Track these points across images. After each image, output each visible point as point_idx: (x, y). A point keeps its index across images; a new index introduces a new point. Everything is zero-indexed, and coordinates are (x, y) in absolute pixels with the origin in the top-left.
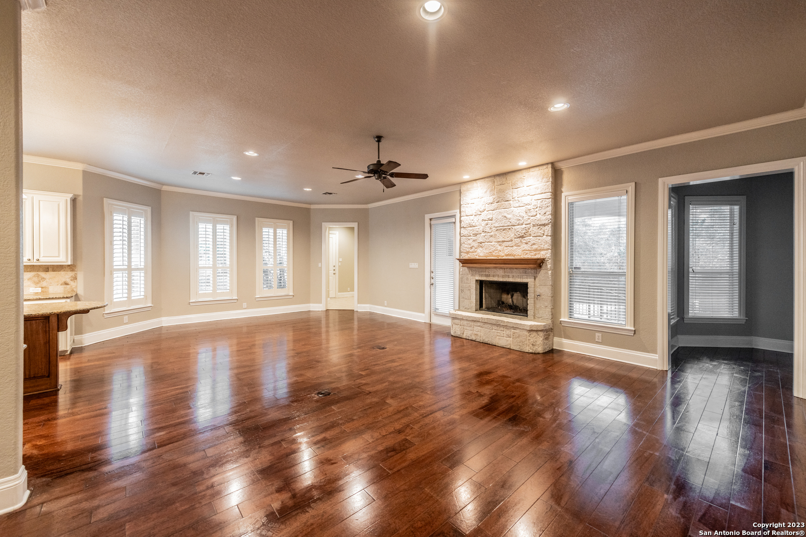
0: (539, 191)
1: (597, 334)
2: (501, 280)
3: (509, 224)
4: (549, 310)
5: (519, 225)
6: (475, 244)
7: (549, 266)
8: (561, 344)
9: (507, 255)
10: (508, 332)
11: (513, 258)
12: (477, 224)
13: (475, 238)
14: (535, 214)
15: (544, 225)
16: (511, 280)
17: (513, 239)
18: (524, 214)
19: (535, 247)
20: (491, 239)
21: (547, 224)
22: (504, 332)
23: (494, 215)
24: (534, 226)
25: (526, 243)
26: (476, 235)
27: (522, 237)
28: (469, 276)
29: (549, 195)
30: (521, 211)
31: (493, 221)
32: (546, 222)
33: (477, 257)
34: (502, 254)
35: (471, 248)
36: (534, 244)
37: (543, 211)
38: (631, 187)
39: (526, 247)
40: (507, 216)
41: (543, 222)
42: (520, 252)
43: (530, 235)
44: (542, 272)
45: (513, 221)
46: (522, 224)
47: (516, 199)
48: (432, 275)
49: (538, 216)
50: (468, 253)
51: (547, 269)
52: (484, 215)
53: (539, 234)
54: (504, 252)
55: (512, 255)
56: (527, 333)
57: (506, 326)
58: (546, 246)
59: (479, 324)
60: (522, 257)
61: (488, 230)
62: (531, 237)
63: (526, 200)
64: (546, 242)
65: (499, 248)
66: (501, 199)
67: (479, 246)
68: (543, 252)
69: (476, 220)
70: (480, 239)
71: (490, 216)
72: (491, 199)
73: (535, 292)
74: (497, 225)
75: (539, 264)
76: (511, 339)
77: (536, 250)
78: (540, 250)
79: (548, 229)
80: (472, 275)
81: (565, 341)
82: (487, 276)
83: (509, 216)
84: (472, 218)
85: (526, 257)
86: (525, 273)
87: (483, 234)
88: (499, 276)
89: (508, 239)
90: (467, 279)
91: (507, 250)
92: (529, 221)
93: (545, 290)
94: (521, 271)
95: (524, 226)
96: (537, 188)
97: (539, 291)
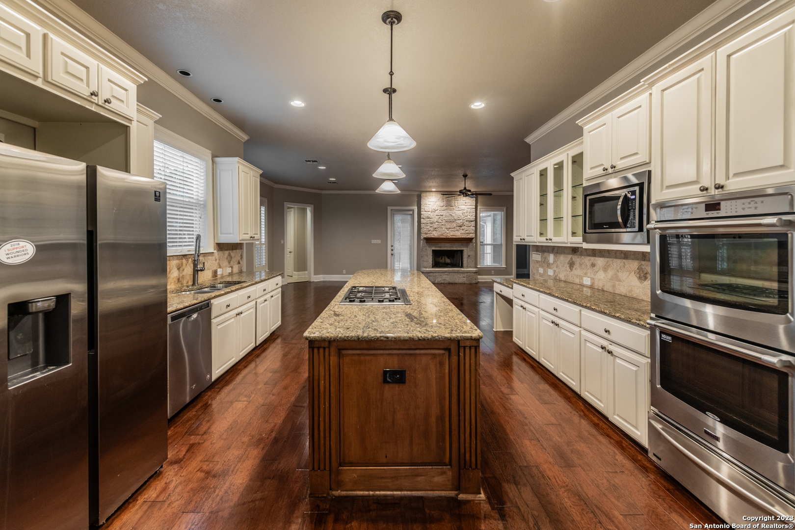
0: (469, 204)
1: (493, 271)
3: (453, 219)
4: (474, 262)
5: (459, 220)
6: (432, 229)
7: (473, 241)
8: (479, 279)
9: (452, 236)
10: (464, 275)
12: (433, 217)
13: (431, 225)
14: (467, 215)
15: (472, 221)
16: (455, 249)
17: (456, 227)
18: (461, 215)
19: (467, 232)
20: (442, 226)
22: (461, 276)
23: (444, 213)
24: (467, 221)
25: (463, 230)
26: (432, 223)
27: (461, 226)
28: (428, 248)
29: (474, 207)
30: (460, 213)
31: (443, 217)
32: (473, 220)
33: (433, 237)
34: (448, 235)
35: (429, 231)
36: (467, 230)
37: (471, 214)
38: (505, 209)
39: (463, 232)
41: (471, 220)
42: (459, 234)
43: (464, 226)
44: (471, 244)
45: (456, 218)
47: (457, 206)
48: (393, 248)
49: (469, 216)
50: (426, 234)
51: (473, 243)
52: (437, 213)
53: (469, 225)
54: (451, 234)
55: (455, 236)
57: (463, 272)
58: (473, 232)
59: (446, 274)
60: (460, 237)
61: (440, 221)
63: (463, 207)
64: (473, 230)
65: (447, 232)
66: (449, 205)
67: (434, 230)
68: (471, 235)
69: (431, 215)
70: (435, 226)
71: (442, 214)
72: (442, 204)
73: (467, 254)
74: (446, 219)
75: (470, 240)
77: (468, 233)
78: (470, 234)
79: (473, 223)
80: (430, 247)
82: (440, 247)
83: (453, 215)
84: (429, 213)
85: (463, 237)
86: (462, 245)
87: (437, 223)
88: (447, 247)
89: (453, 227)
90: (426, 250)
91: (452, 233)
92: (464, 219)
93: (472, 253)
94: (460, 244)
95: (461, 221)
96: (468, 202)
97: (469, 254)
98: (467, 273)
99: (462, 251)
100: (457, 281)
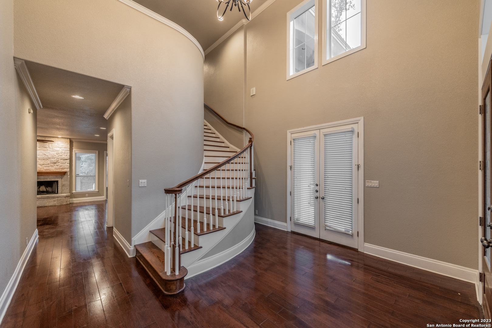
0: (63, 147)
1: (86, 194)
2: (42, 180)
3: (47, 157)
4: (68, 189)
5: (53, 158)
7: (69, 174)
8: (73, 201)
9: (45, 170)
10: (54, 200)
11: (49, 171)
14: (62, 155)
15: (66, 160)
17: (50, 164)
18: (56, 154)
19: (61, 167)
21: (68, 159)
22: (52, 200)
24: (61, 159)
25: (57, 166)
27: (55, 163)
29: (69, 149)
30: (55, 153)
32: (67, 159)
34: (41, 169)
36: (61, 166)
37: (66, 155)
38: (97, 152)
39: (57, 167)
40: (46, 154)
42: (53, 169)
43: (59, 163)
44: (65, 176)
45: (50, 156)
46: (55, 158)
47: (51, 148)
49: (63, 156)
51: (68, 175)
53: (64, 163)
55: (49, 170)
56: (64, 198)
57: (53, 198)
58: (67, 167)
60: (55, 171)
62: (60, 163)
63: (58, 149)
65: (41, 167)
68: (65, 169)
73: (62, 183)
75: (64, 173)
76: (56, 202)
77: (62, 168)
78: (64, 168)
79: (68, 161)
81: (74, 199)
85: (57, 171)
86: (57, 177)
89: (47, 163)
91: (45, 168)
92: (58, 157)
93: (67, 183)
94: (54, 176)
95: (56, 159)
96: (63, 146)
97: (64, 183)
98: (57, 197)
99: (57, 182)
100: (47, 204)
